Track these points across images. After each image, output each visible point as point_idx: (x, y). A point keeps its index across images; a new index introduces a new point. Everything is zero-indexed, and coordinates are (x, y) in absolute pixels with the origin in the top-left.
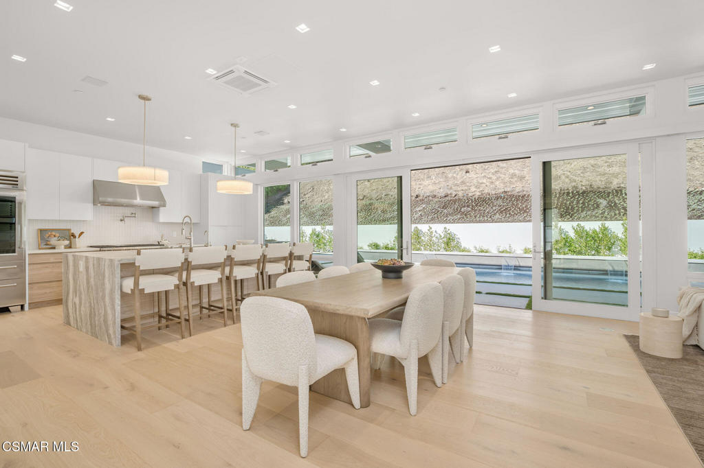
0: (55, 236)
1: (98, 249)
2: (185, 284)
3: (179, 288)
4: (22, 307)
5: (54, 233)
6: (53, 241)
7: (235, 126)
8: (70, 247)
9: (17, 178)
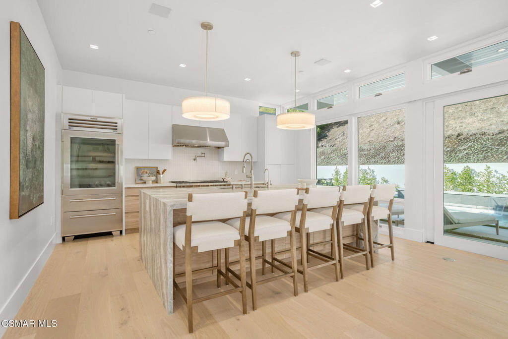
0: (146, 173)
1: (175, 184)
2: (247, 238)
3: (240, 246)
4: (121, 232)
5: (146, 170)
6: (145, 177)
7: (296, 56)
8: (157, 182)
9: (117, 123)
